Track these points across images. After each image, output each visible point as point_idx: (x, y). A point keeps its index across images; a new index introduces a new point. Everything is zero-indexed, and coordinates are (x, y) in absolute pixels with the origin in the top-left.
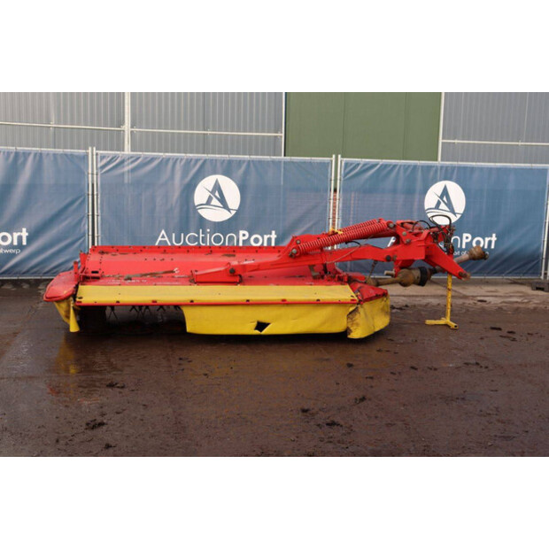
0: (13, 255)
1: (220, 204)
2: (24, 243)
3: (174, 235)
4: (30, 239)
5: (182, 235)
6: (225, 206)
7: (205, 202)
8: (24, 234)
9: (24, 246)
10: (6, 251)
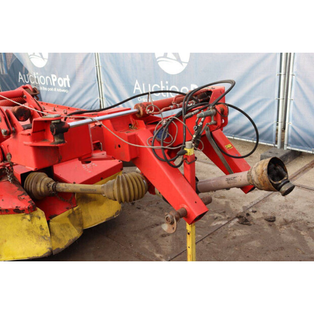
0: (65, 94)
1: (174, 58)
2: (69, 86)
3: (143, 85)
4: (71, 83)
5: (149, 85)
6: (179, 60)
7: (163, 55)
8: (68, 79)
9: (69, 88)
10: (62, 91)
